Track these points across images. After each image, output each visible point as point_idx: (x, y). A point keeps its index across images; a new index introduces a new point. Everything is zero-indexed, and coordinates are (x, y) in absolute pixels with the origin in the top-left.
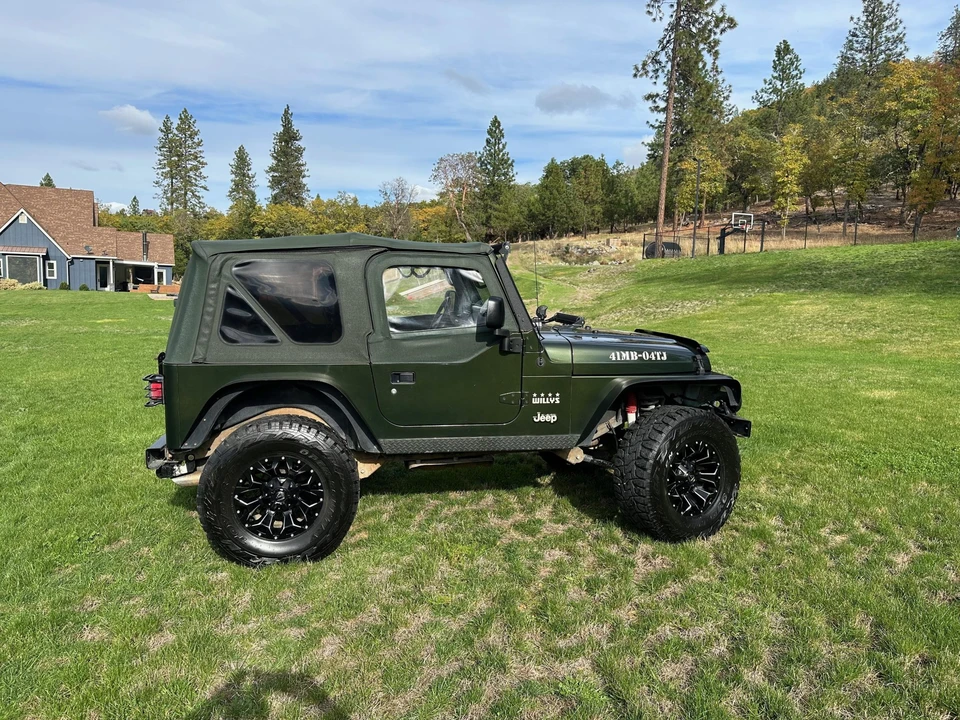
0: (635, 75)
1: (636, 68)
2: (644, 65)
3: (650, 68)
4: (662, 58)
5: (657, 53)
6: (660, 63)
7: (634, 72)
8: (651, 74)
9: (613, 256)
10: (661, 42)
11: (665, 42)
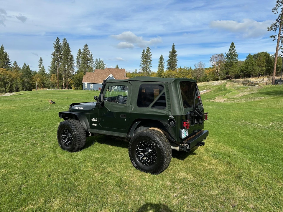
0: (268, 30)
1: (268, 28)
2: (271, 27)
3: (273, 28)
4: (278, 24)
5: (276, 23)
6: (277, 26)
7: (268, 29)
8: (274, 29)
9: (263, 84)
10: (277, 20)
11: (279, 19)
